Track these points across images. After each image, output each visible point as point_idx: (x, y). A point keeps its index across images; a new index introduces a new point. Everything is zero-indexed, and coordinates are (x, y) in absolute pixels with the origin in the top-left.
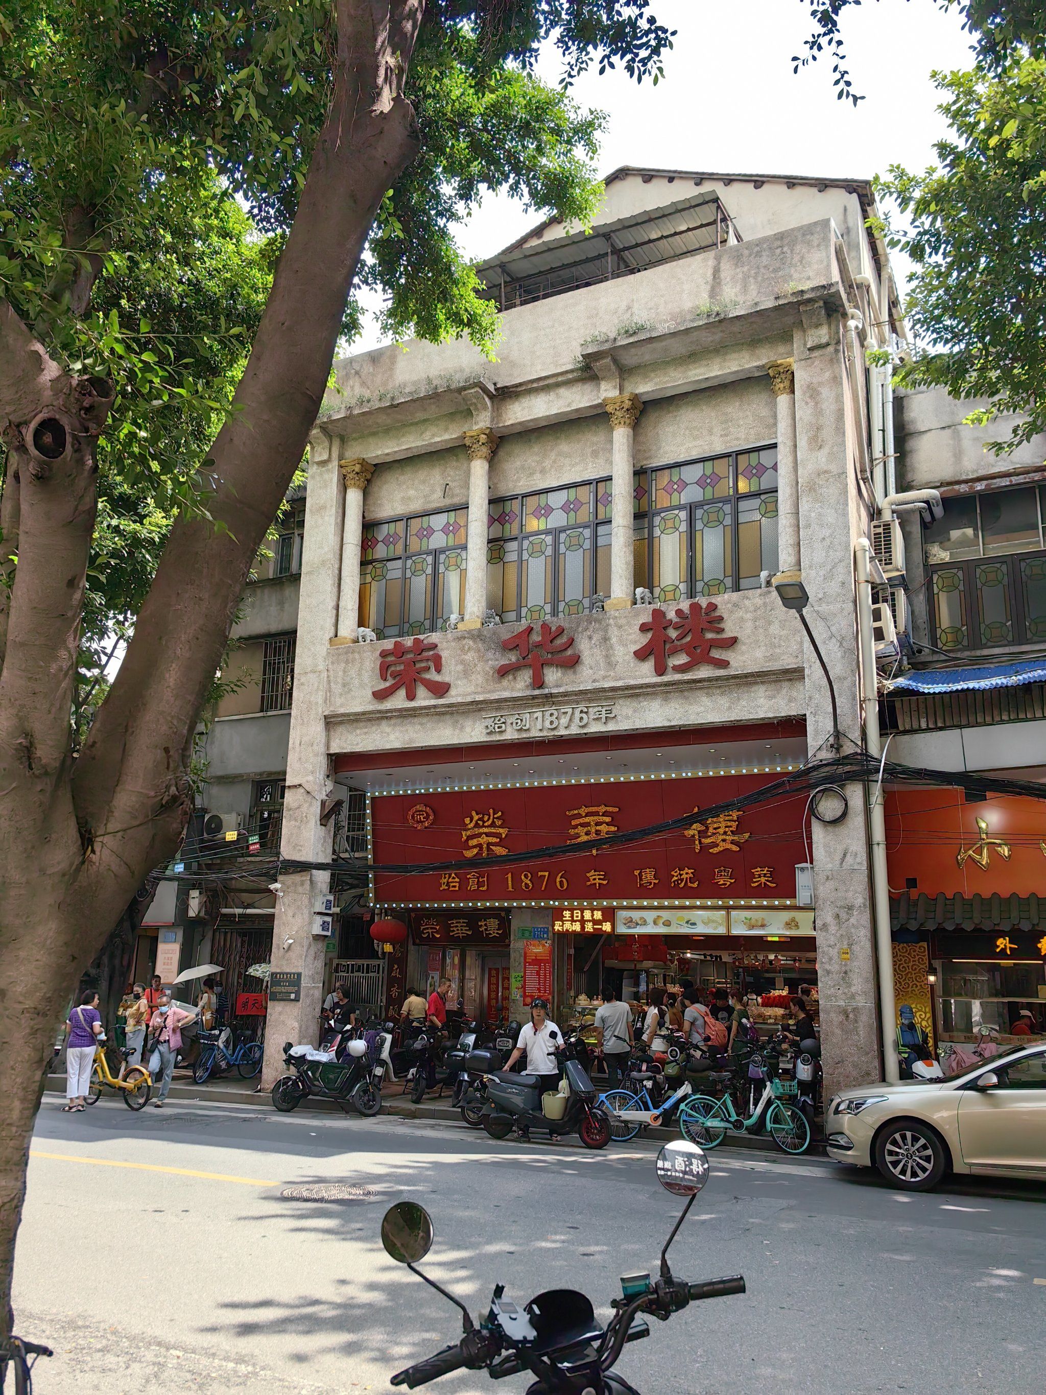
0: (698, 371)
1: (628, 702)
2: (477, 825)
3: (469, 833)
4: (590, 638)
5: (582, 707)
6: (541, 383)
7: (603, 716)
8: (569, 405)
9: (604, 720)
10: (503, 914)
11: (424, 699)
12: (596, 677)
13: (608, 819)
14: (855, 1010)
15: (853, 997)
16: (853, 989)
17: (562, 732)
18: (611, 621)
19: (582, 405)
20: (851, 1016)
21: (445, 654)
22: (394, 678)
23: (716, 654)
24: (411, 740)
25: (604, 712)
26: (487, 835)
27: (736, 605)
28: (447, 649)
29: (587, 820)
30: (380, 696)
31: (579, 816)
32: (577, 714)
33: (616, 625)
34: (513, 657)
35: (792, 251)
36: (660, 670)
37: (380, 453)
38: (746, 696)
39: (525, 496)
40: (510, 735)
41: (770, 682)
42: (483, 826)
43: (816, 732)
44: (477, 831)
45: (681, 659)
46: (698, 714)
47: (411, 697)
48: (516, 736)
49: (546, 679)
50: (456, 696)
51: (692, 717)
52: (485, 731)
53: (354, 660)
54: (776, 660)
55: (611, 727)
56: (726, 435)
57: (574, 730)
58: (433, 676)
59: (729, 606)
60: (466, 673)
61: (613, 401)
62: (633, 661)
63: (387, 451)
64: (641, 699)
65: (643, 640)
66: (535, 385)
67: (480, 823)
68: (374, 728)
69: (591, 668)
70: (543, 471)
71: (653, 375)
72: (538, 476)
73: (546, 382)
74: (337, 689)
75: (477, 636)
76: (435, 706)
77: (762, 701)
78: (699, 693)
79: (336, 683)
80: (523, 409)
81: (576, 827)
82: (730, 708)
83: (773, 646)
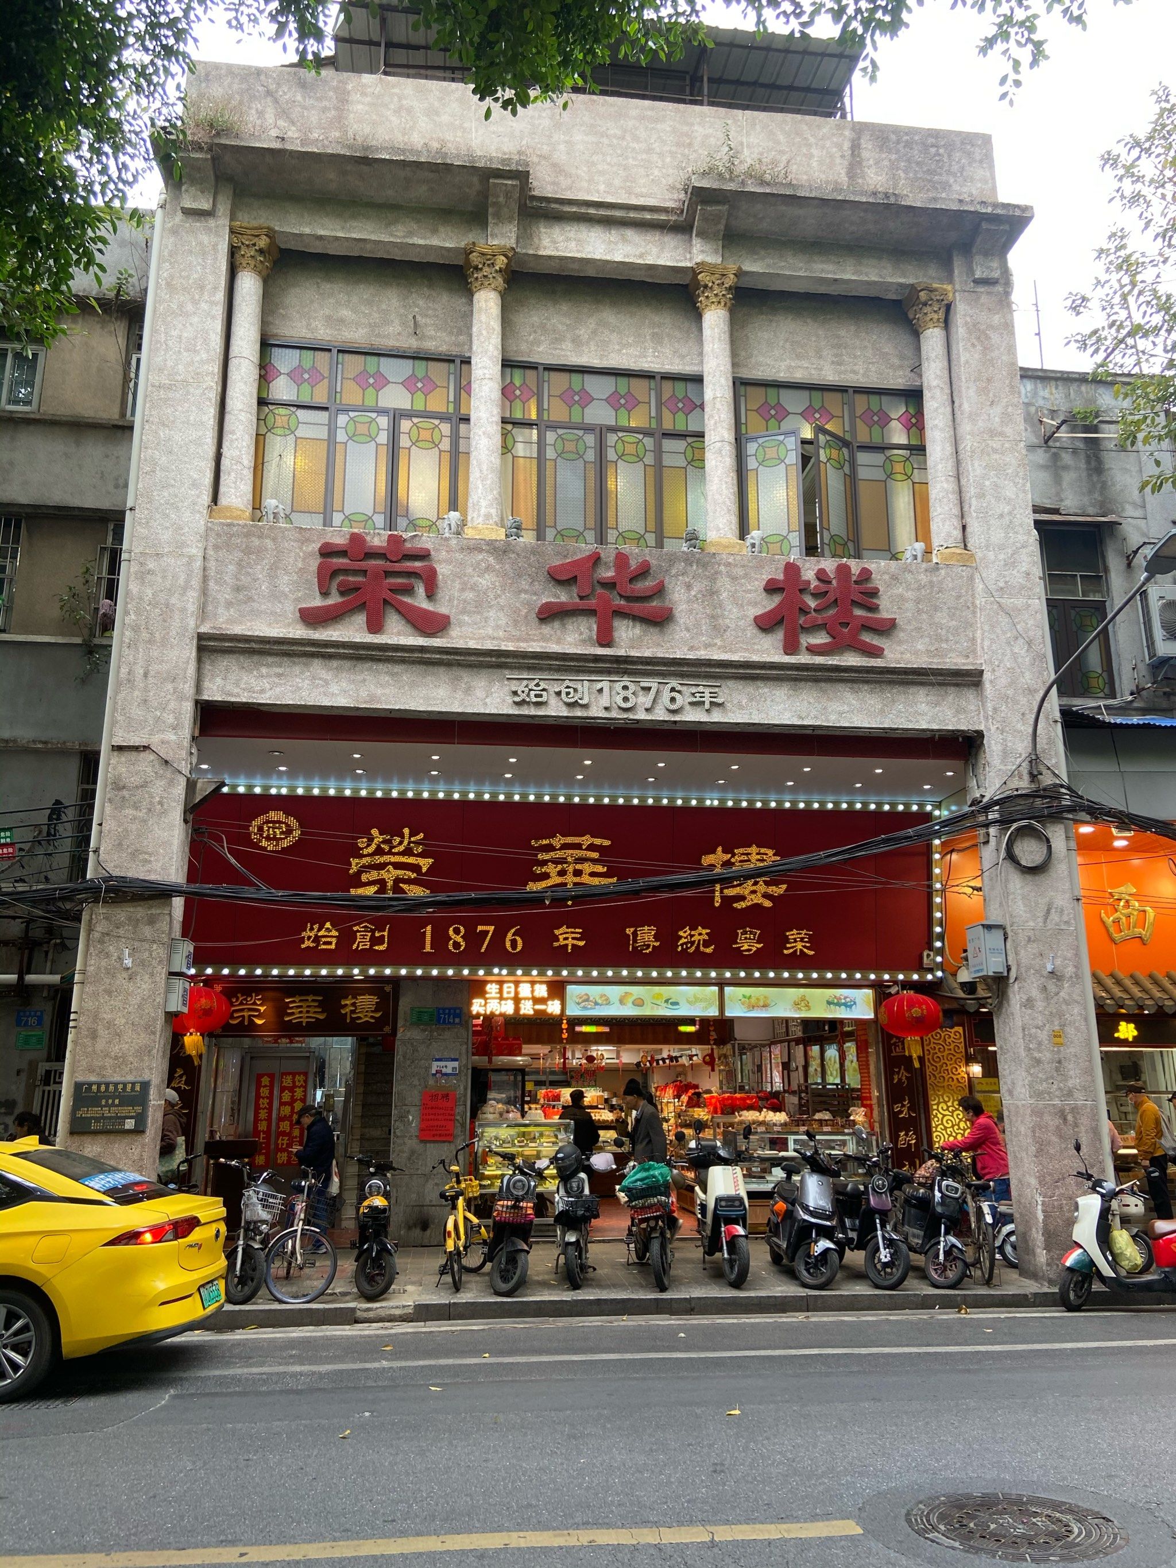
0: (825, 266)
1: (739, 685)
2: (379, 851)
3: (365, 861)
4: (689, 587)
5: (674, 683)
6: (602, 212)
7: (707, 700)
8: (641, 256)
9: (707, 706)
10: (388, 988)
11: (399, 634)
12: (695, 643)
13: (595, 855)
14: (1074, 1110)
15: (1070, 1094)
16: (1070, 1083)
17: (642, 715)
18: (722, 568)
19: (661, 262)
20: (1070, 1117)
21: (443, 570)
22: (342, 594)
23: (867, 638)
24: (372, 698)
25: (707, 695)
26: (397, 866)
27: (895, 578)
28: (449, 562)
29: (559, 854)
30: (310, 617)
31: (550, 848)
32: (666, 695)
33: (729, 576)
34: (563, 596)
35: (950, 156)
36: (791, 646)
37: (307, 230)
38: (902, 698)
39: (550, 368)
40: (555, 709)
41: (932, 684)
42: (390, 853)
43: (1005, 753)
44: (380, 859)
45: (820, 639)
46: (841, 713)
47: (375, 626)
48: (564, 712)
49: (616, 634)
50: (457, 638)
51: (833, 717)
52: (509, 699)
53: (260, 551)
54: (942, 657)
55: (717, 717)
56: (840, 364)
57: (660, 715)
58: (420, 600)
59: (886, 577)
60: (480, 605)
61: (711, 269)
62: (752, 631)
63: (322, 232)
64: (759, 683)
65: (769, 604)
66: (592, 211)
67: (386, 847)
68: (297, 669)
69: (688, 630)
70: (576, 341)
71: (763, 252)
72: (568, 345)
73: (609, 213)
74: (221, 593)
75: (499, 550)
76: (422, 649)
77: (923, 707)
78: (840, 686)
79: (219, 582)
80: (568, 240)
81: (544, 863)
82: (882, 711)
83: (939, 639)
